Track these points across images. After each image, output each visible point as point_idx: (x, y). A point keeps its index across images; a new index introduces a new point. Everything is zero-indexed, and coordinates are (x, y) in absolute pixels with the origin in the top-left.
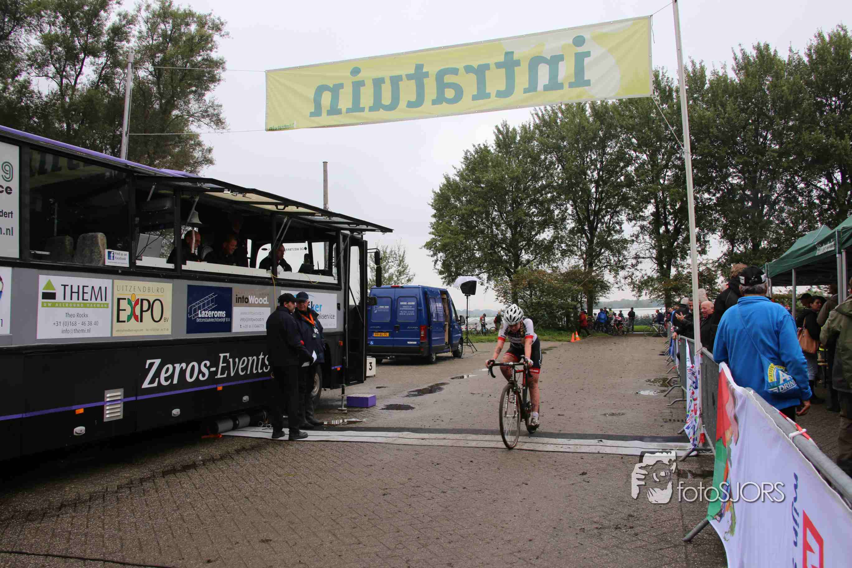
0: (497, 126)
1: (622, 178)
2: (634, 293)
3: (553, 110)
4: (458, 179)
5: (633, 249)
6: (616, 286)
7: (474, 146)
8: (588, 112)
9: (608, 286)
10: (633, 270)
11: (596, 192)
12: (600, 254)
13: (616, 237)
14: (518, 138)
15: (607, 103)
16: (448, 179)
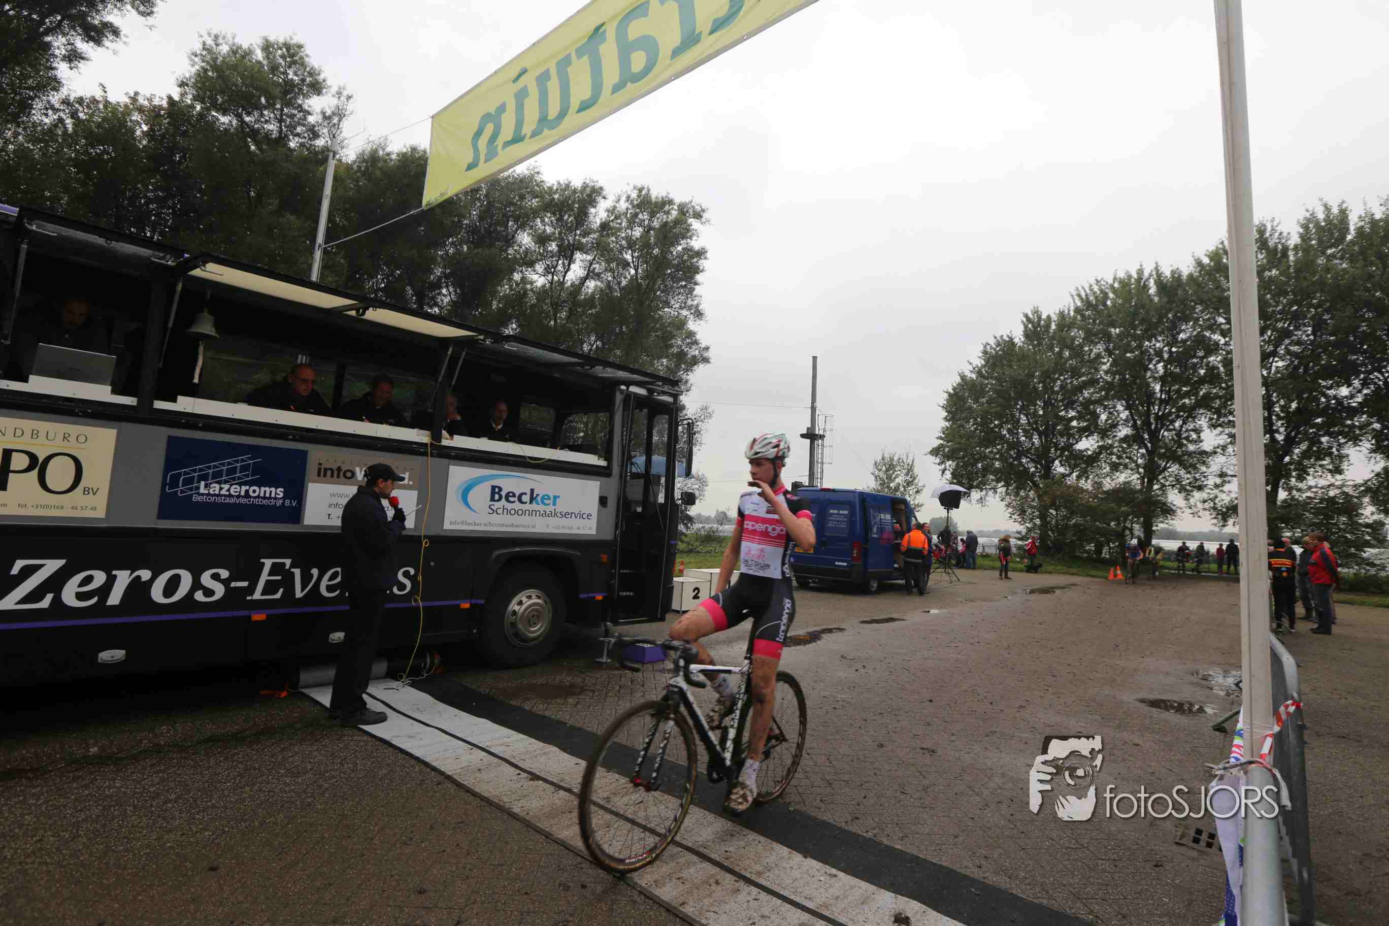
0: (1026, 316)
1: (1202, 372)
2: (1215, 521)
3: (1102, 291)
4: (974, 376)
5: (1217, 463)
6: (1190, 511)
7: (995, 338)
8: (1153, 290)
9: (1174, 512)
10: (1216, 491)
11: (1161, 391)
12: (1165, 469)
13: (1191, 447)
14: (1053, 327)
15: (1180, 276)
16: (963, 377)
